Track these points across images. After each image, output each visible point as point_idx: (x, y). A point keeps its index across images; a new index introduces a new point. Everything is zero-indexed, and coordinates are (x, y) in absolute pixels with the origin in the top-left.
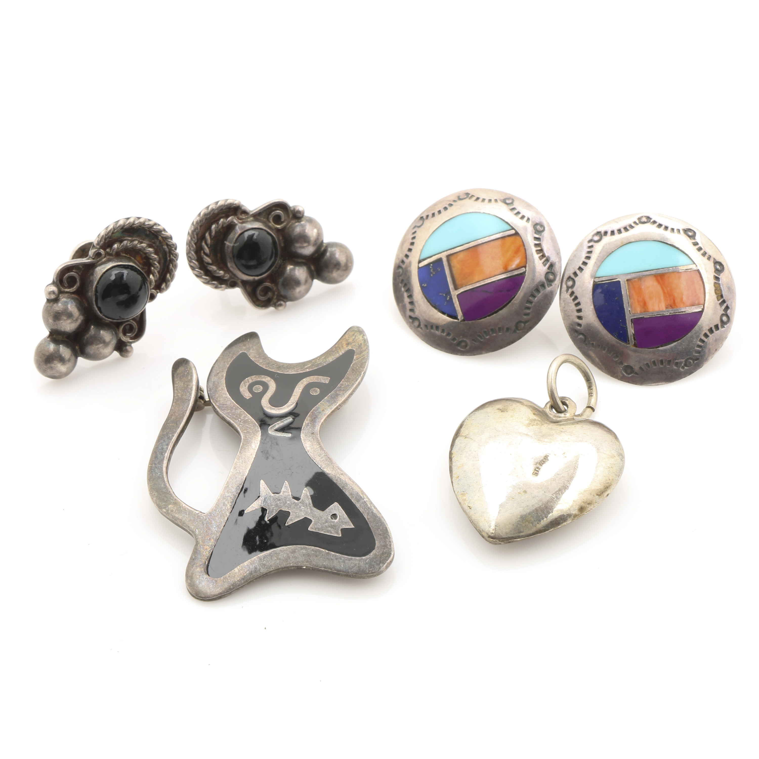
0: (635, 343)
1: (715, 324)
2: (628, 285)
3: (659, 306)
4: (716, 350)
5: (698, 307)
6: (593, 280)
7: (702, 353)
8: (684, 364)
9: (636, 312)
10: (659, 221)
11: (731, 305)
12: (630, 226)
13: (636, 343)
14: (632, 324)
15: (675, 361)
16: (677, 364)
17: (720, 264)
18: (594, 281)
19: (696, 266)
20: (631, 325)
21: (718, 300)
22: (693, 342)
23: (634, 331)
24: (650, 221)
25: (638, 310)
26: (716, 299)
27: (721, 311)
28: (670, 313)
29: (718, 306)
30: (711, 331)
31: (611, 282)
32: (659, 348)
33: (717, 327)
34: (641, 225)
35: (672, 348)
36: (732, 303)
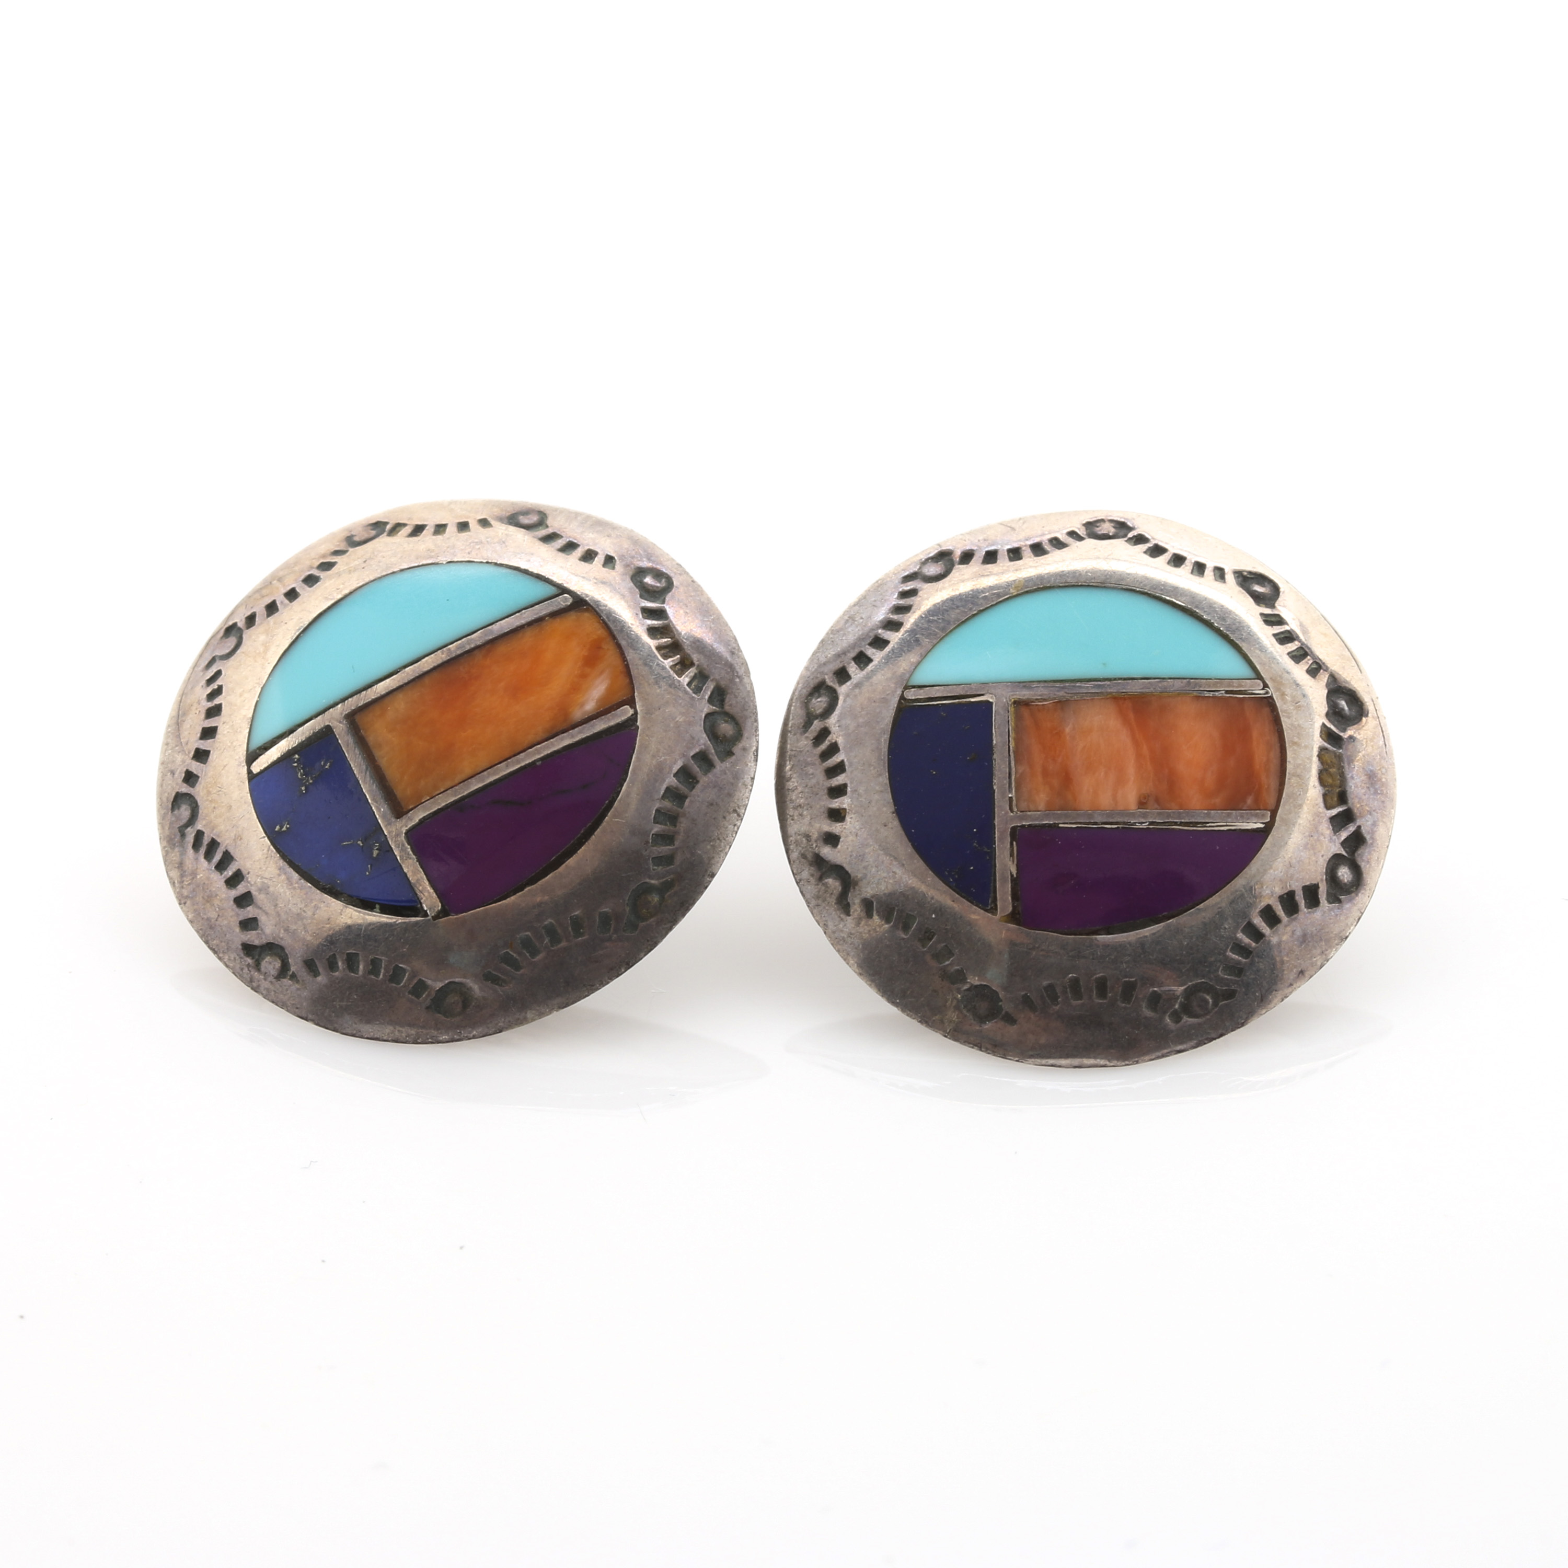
0: (1014, 907)
1: (1308, 883)
2: (1018, 718)
3: (1114, 796)
4: (1302, 972)
5: (1252, 815)
6: (899, 692)
7: (1249, 976)
8: (1182, 1005)
9: (1032, 807)
10: (1157, 537)
11: (1373, 833)
12: (1054, 542)
13: (1020, 909)
14: (1014, 843)
15: (1151, 989)
16: (1155, 1001)
17: (1353, 698)
18: (902, 697)
19: (1265, 686)
20: (1009, 846)
21: (1328, 807)
22: (1222, 932)
23: (1018, 869)
24: (1125, 536)
25: (1042, 799)
26: (1320, 800)
27: (1332, 845)
28: (1151, 823)
29: (1326, 829)
30: (1289, 901)
31: (960, 704)
32: (1099, 937)
33: (1311, 893)
34: (1090, 543)
35: (1142, 943)
36: (1375, 824)
